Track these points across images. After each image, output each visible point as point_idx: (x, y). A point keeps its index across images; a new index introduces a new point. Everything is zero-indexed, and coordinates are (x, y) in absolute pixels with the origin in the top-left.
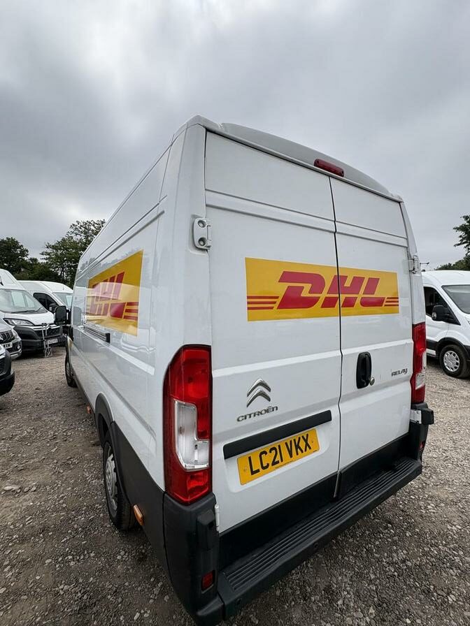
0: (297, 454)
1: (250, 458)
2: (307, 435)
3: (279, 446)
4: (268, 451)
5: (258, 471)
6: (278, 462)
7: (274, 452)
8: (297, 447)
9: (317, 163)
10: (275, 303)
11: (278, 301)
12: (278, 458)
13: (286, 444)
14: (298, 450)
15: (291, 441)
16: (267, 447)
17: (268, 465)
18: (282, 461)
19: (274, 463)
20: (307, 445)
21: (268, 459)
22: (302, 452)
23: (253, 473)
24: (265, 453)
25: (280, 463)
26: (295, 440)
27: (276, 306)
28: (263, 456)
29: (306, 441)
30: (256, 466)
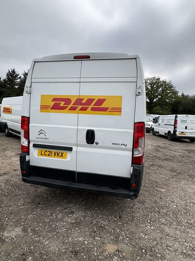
0: (57, 156)
1: (42, 151)
2: (63, 153)
3: (52, 152)
4: (48, 151)
5: (43, 155)
6: (50, 155)
7: (49, 152)
8: (58, 154)
9: (75, 58)
10: (49, 108)
11: (51, 107)
12: (50, 154)
13: (54, 152)
14: (58, 155)
15: (56, 152)
16: (48, 150)
17: (46, 155)
18: (51, 156)
19: (48, 155)
20: (62, 155)
21: (47, 153)
22: (59, 156)
23: (41, 155)
24: (47, 151)
25: (50, 156)
26: (58, 152)
27: (50, 109)
28: (46, 152)
29: (62, 154)
30: (43, 153)
